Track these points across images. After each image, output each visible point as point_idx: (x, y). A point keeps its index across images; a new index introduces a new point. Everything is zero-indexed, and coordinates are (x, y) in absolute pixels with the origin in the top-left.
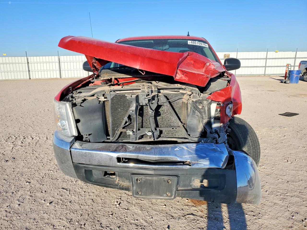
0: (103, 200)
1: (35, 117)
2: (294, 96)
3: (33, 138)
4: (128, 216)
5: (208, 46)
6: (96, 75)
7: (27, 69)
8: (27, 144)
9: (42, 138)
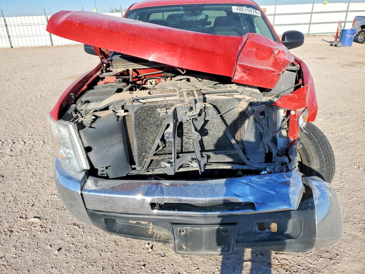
0: (129, 242)
1: (25, 108)
2: (350, 65)
3: (25, 142)
4: (167, 267)
5: (260, 13)
6: (105, 63)
7: (6, 34)
8: (19, 152)
9: (37, 142)
